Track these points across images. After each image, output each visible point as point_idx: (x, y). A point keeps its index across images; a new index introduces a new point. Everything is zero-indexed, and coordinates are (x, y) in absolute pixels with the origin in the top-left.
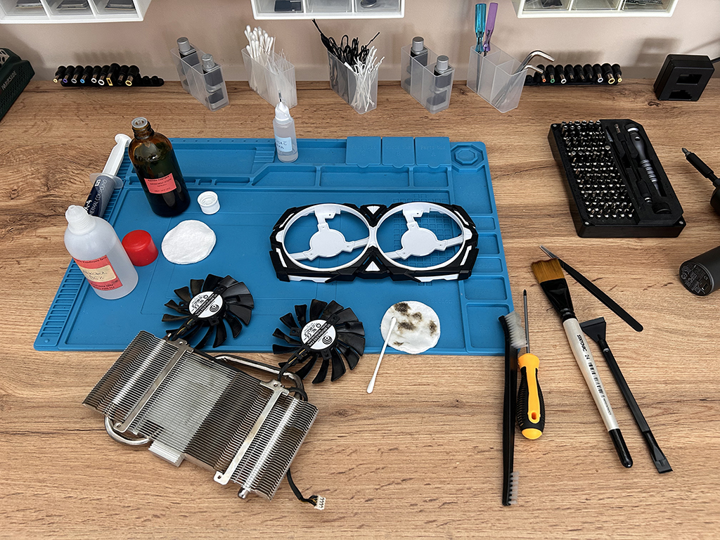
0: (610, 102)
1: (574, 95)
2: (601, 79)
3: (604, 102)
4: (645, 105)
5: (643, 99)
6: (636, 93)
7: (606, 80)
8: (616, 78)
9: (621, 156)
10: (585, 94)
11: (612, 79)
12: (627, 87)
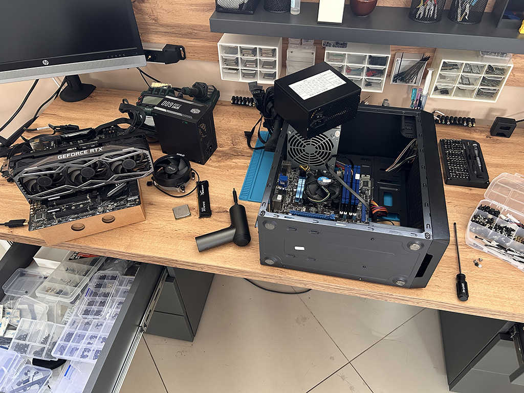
0: (469, 134)
1: (453, 129)
2: (465, 124)
3: (466, 134)
4: (485, 137)
5: (484, 134)
6: (482, 132)
7: (468, 125)
8: (473, 124)
9: (468, 155)
10: (458, 129)
11: (470, 124)
12: (478, 128)
